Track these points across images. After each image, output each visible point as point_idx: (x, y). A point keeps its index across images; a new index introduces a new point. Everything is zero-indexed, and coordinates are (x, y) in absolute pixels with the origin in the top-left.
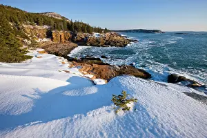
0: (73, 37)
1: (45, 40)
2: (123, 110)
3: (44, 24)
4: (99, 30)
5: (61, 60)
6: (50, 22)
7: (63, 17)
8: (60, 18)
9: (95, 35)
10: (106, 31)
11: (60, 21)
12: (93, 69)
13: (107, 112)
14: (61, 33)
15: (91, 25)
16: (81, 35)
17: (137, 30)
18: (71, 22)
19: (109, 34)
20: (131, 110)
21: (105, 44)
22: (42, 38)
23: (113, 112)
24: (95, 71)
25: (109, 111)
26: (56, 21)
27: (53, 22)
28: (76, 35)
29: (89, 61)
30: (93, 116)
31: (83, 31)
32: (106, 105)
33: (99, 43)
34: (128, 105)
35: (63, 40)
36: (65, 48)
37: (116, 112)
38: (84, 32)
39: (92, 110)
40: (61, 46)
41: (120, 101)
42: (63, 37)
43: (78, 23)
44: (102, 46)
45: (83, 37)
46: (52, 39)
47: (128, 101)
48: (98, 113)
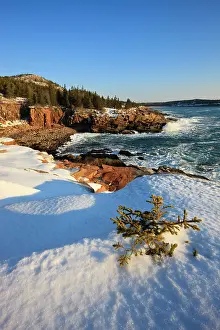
0: (66, 116)
1: (17, 122)
2: (150, 252)
3: (16, 94)
4: (115, 104)
5: (40, 157)
6: (27, 90)
7: (50, 83)
8: (44, 85)
9: (109, 112)
10: (129, 104)
11: (44, 88)
12: (104, 174)
13: (91, 260)
14: (46, 110)
15: (100, 94)
16: (82, 113)
17: (189, 102)
18: (65, 90)
19: (134, 109)
20: (180, 254)
21: (127, 128)
22: (12, 119)
23: (112, 259)
24: (106, 178)
25: (99, 256)
26: (38, 89)
27: (31, 91)
28: (72, 113)
29: (97, 160)
30: (38, 270)
31: (86, 106)
32: (91, 237)
33: (116, 126)
34: (168, 238)
35: (49, 123)
36: (53, 137)
37: (122, 261)
38: (88, 107)
39: (40, 251)
40: (45, 133)
41: (143, 225)
42: (48, 118)
43: (77, 90)
44: (120, 132)
45: (87, 116)
46: (30, 121)
47: (169, 226)
48: (58, 261)
